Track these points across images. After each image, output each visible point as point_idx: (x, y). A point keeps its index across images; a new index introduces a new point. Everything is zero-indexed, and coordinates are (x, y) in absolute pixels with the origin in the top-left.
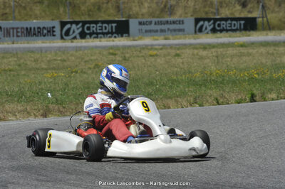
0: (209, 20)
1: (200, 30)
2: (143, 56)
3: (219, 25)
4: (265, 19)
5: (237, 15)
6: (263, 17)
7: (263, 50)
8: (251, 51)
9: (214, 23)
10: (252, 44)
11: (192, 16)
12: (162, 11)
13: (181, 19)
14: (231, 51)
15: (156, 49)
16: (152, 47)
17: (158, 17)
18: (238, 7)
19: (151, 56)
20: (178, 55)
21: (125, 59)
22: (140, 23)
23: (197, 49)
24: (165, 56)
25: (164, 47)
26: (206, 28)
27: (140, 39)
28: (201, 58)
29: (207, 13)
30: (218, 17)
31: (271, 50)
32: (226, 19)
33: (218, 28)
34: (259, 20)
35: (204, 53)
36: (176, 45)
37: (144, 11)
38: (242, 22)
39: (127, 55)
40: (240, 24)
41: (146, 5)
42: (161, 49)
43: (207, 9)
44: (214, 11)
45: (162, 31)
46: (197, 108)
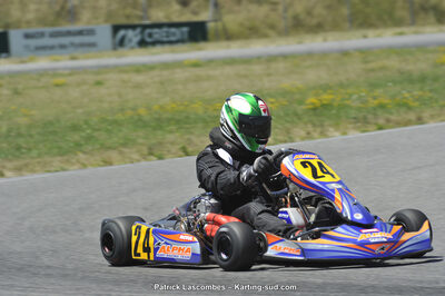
0: (133, 27)
1: (122, 43)
2: (43, 87)
3: (150, 35)
4: (219, 24)
5: (176, 19)
6: (216, 21)
7: (228, 70)
8: (211, 72)
9: (142, 32)
10: (210, 62)
11: (106, 21)
12: (59, 15)
13: (90, 27)
14: (180, 74)
15: (62, 75)
16: (54, 73)
17: (53, 25)
18: (176, 7)
19: (57, 85)
20: (99, 83)
21: (16, 92)
22: (27, 36)
23: (125, 72)
24: (79, 85)
25: (74, 71)
26: (130, 41)
27: (31, 60)
28: (138, 86)
29: (128, 17)
30: (147, 22)
31: (241, 69)
32: (159, 26)
33: (149, 40)
34: (211, 26)
35: (139, 78)
36: (92, 67)
37: (30, 16)
38: (185, 29)
39: (20, 87)
40: (182, 33)
41: (32, 7)
42: (70, 75)
43: (129, 11)
44: (139, 13)
45: (63, 47)
46: (154, 162)
